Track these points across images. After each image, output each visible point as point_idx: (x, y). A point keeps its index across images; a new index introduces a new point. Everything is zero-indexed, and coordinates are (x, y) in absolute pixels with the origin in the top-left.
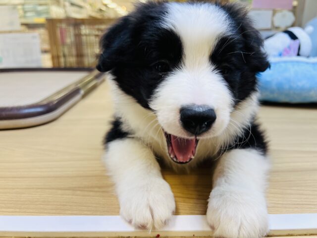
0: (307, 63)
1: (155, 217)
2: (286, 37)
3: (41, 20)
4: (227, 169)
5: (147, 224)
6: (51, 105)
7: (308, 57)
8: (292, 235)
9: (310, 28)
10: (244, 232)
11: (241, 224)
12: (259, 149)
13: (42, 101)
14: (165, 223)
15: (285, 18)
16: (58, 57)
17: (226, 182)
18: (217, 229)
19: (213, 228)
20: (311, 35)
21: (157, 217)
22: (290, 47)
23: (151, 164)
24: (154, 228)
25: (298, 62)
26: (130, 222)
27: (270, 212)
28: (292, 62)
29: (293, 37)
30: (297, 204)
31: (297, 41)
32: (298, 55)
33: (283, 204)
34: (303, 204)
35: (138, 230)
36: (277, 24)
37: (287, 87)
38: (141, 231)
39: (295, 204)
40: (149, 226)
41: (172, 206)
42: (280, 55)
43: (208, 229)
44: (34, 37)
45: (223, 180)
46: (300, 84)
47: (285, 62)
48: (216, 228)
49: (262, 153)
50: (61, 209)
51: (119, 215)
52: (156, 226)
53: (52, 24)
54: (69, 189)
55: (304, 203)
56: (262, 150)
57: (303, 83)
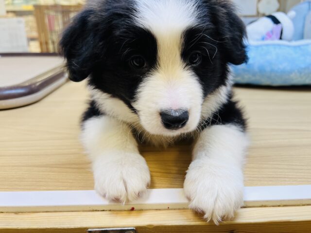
0: (289, 46)
1: (128, 189)
2: (269, 22)
3: (29, 7)
4: (208, 144)
5: (121, 196)
6: (33, 86)
7: (290, 40)
8: (265, 206)
9: (292, 13)
10: (220, 204)
11: (218, 195)
12: (239, 125)
13: (23, 83)
14: (139, 195)
15: (270, 5)
16: (47, 43)
17: (206, 155)
18: (193, 201)
19: (189, 199)
20: (294, 20)
21: (130, 189)
22: (272, 32)
23: (127, 140)
24: (128, 201)
25: (279, 45)
26: (104, 196)
27: (245, 185)
28: (274, 45)
29: (276, 21)
30: (272, 178)
31: (279, 25)
32: (281, 38)
33: (258, 177)
34: (277, 178)
35: (113, 204)
36: (262, 11)
37: (268, 69)
38: (116, 204)
39: (270, 178)
40: (123, 198)
41: (148, 178)
42: (263, 39)
43: (186, 201)
44: (19, 22)
45: (203, 154)
46: (281, 67)
47: (267, 45)
48: (192, 199)
49: (241, 130)
50: (36, 185)
51: (94, 189)
52: (130, 198)
53: (39, 11)
54: (46, 166)
55: (279, 176)
56: (241, 126)
57: (284, 66)
